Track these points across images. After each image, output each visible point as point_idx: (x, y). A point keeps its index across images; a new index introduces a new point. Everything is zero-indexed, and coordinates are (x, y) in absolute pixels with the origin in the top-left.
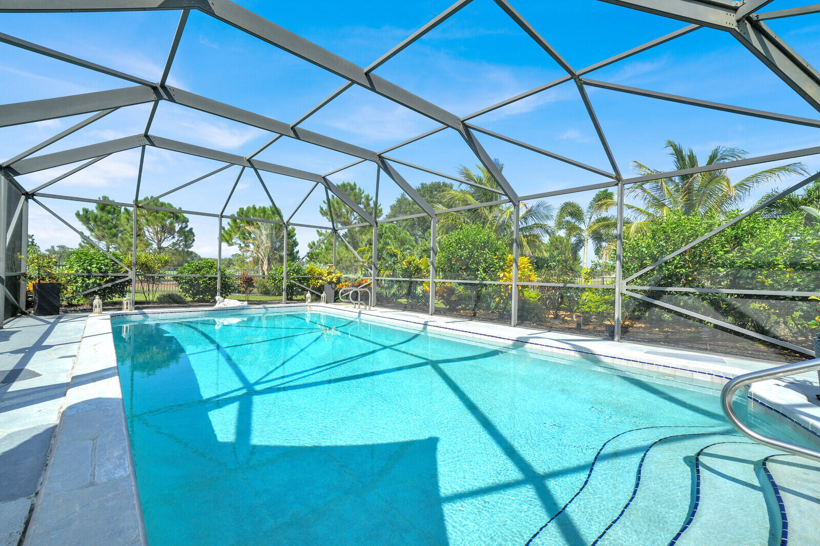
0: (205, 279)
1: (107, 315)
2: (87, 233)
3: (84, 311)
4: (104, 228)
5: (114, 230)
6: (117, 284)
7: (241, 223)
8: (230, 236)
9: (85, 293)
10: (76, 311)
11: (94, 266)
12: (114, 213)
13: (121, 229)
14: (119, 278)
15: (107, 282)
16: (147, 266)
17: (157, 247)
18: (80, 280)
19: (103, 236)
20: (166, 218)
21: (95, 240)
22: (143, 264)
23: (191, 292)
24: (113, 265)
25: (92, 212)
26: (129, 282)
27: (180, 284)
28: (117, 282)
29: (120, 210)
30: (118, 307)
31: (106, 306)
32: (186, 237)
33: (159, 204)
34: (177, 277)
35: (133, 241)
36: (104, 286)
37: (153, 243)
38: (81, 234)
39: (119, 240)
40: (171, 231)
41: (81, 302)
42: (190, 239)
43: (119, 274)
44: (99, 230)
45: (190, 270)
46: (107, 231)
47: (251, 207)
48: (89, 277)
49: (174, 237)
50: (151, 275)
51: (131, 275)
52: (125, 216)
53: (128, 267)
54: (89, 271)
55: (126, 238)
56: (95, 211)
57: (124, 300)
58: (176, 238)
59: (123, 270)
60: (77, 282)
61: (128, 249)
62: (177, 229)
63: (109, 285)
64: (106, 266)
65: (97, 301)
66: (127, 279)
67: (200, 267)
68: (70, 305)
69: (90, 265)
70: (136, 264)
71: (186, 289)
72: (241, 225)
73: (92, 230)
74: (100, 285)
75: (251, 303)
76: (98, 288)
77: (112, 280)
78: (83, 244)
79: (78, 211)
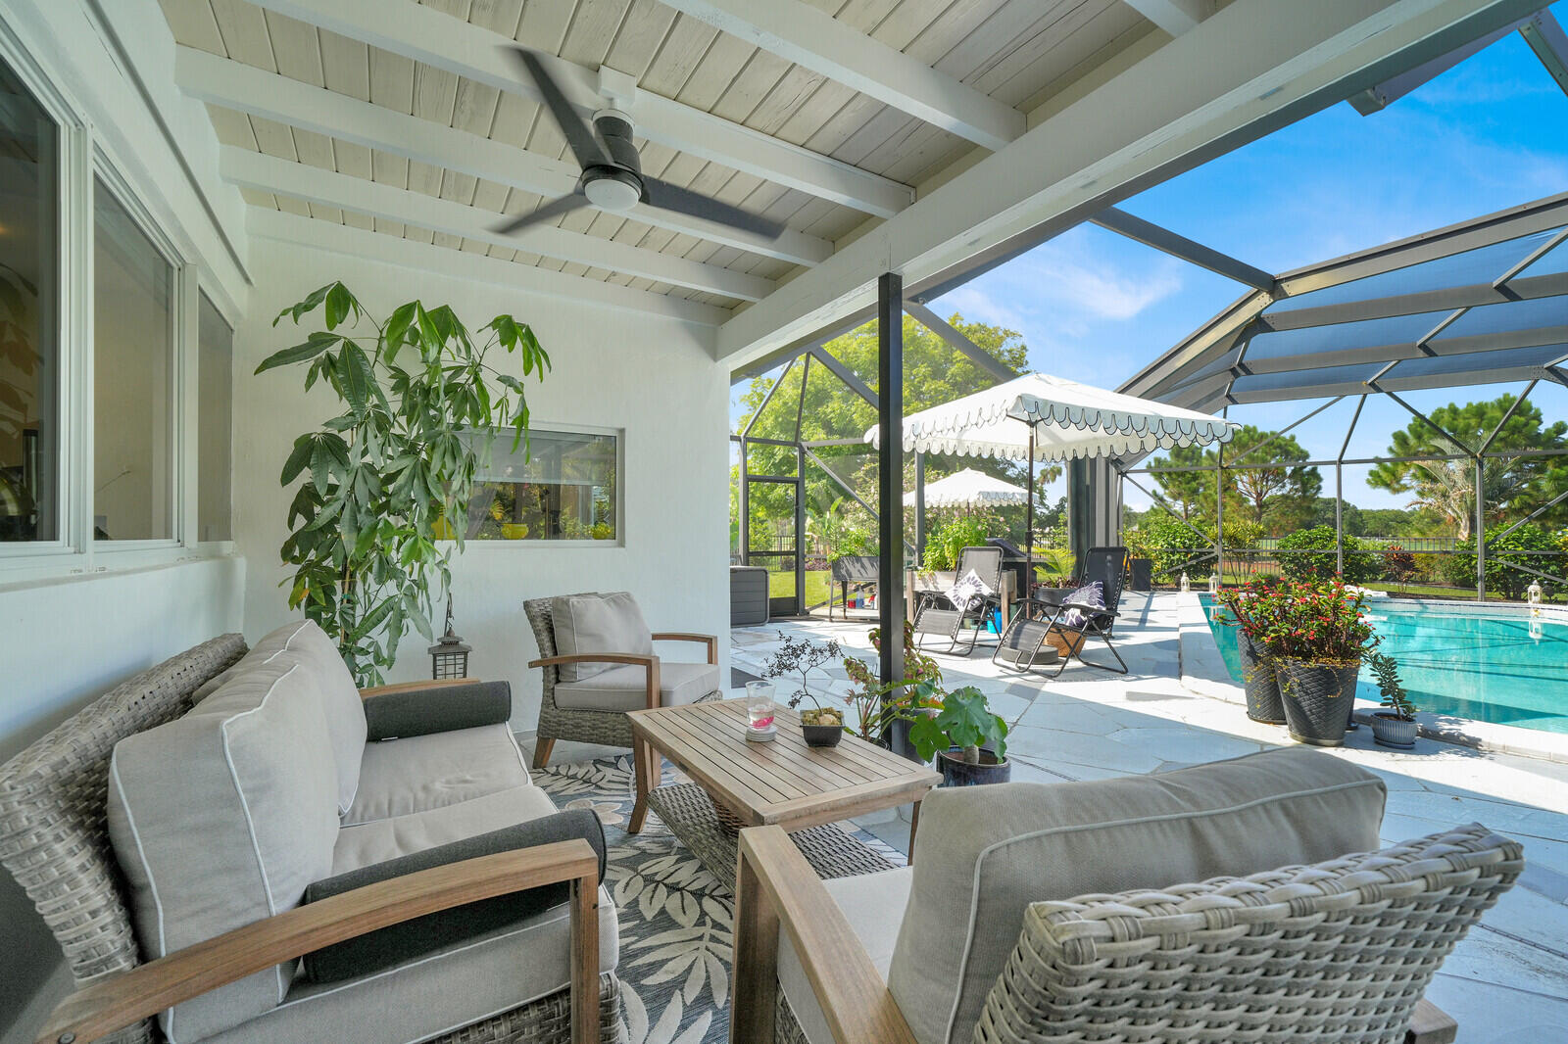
0: (1319, 557)
1: (1195, 594)
2: (1161, 491)
3: (1171, 590)
4: (1181, 482)
5: (1194, 484)
6: (1202, 562)
7: (1420, 446)
8: (1394, 475)
9: (1171, 570)
10: (1164, 590)
11: (1178, 540)
12: (1191, 459)
13: (1203, 481)
14: (1204, 553)
15: (1191, 559)
16: (1235, 539)
17: (1255, 504)
18: (1165, 556)
19: (1180, 494)
20: (1269, 458)
21: (1169, 500)
22: (1231, 537)
23: (1298, 574)
24: (1198, 538)
25: (1165, 461)
26: (1216, 559)
27: (1281, 562)
28: (1201, 559)
29: (1201, 453)
30: (1204, 588)
31: (1194, 587)
32: (1304, 485)
33: (1256, 437)
34: (1277, 553)
35: (1218, 497)
36: (1189, 563)
37: (1251, 499)
38: (1155, 495)
39: (1201, 498)
40: (1278, 476)
41: (1166, 581)
42: (1312, 487)
43: (1204, 550)
44: (1174, 486)
45: (1296, 544)
46: (1184, 486)
47: (1446, 407)
48: (1173, 553)
49: (1284, 486)
50: (1241, 550)
51: (1217, 551)
52: (1207, 462)
53: (1214, 540)
54: (1173, 547)
55: (1211, 495)
56: (1169, 459)
57: (1211, 580)
58: (1288, 487)
59: (1209, 545)
60: (1162, 558)
61: (1213, 511)
62: (1289, 470)
63: (1194, 562)
64: (1190, 540)
65: (1184, 578)
66: (1213, 555)
67: (1311, 539)
68: (1157, 584)
69: (1174, 540)
70: (1223, 536)
71: (1291, 570)
72: (1421, 449)
73: (1165, 487)
74: (1184, 562)
75: (1391, 595)
76: (1182, 566)
77: (1195, 557)
78: (1155, 506)
79: (1150, 463)
